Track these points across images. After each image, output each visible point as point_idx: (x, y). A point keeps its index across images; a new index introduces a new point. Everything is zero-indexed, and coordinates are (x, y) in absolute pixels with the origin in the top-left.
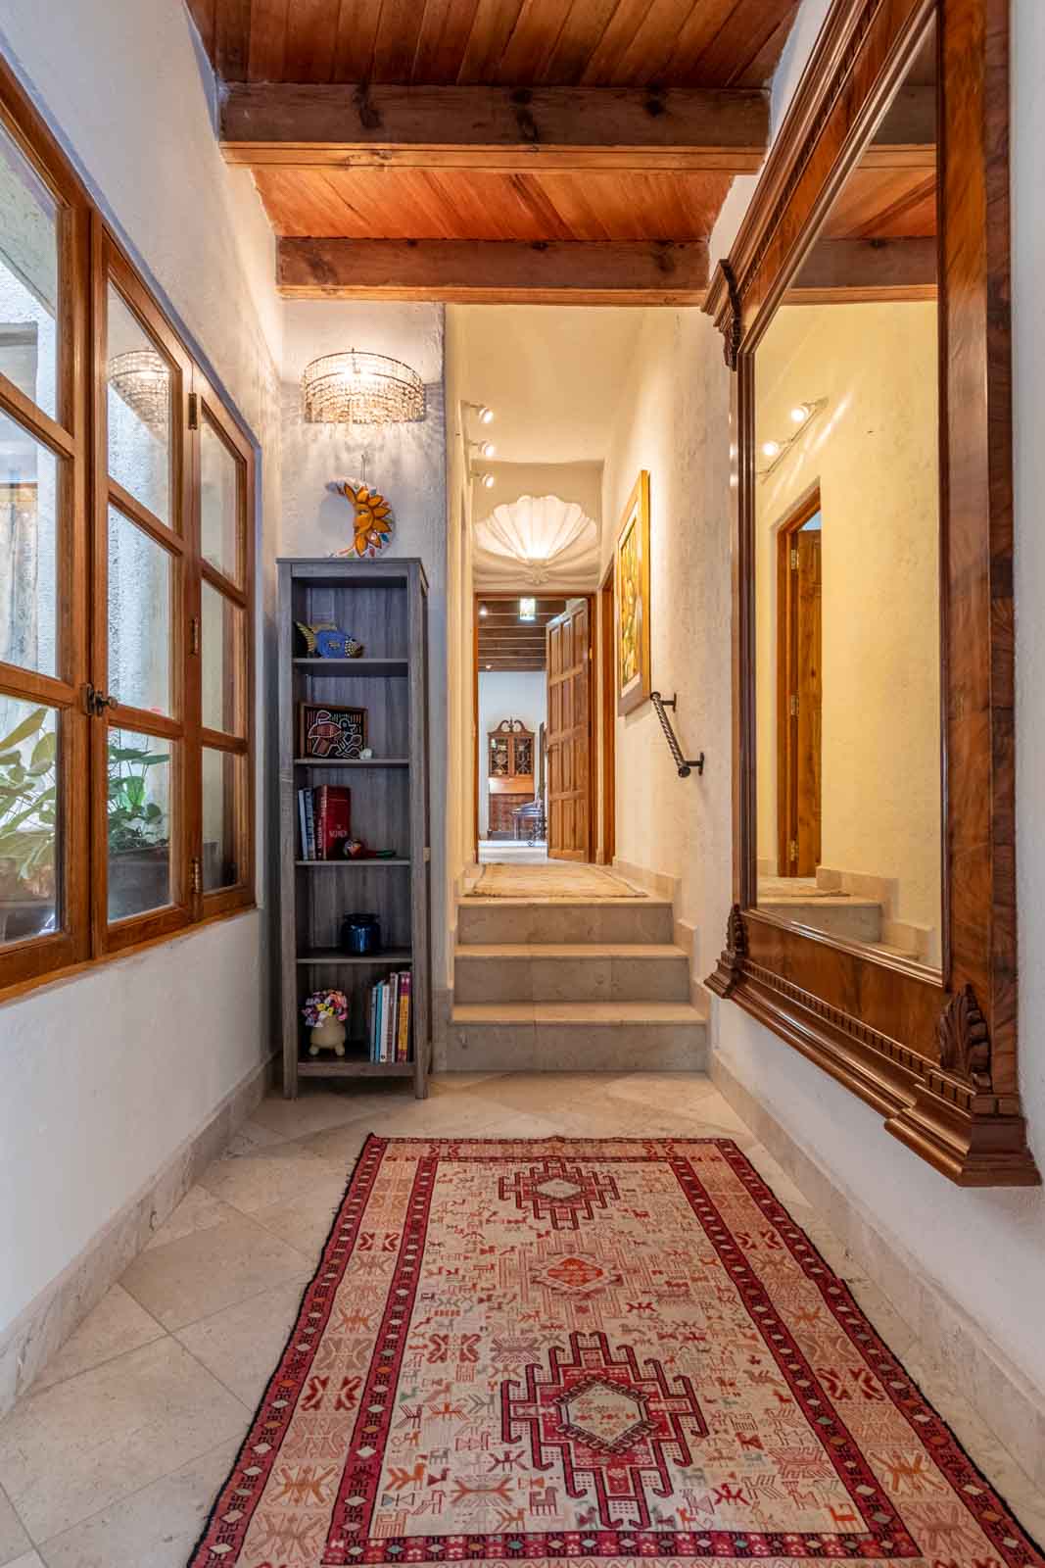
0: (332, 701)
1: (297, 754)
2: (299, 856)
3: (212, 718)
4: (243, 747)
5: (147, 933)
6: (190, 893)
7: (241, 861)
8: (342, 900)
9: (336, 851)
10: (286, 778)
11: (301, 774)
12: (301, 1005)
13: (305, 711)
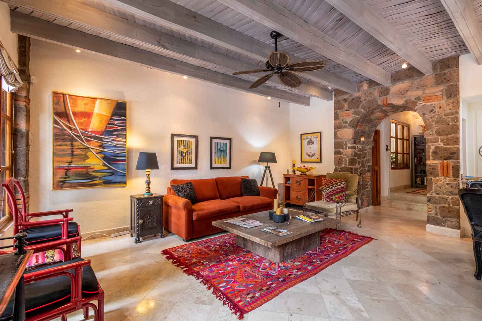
0: (420, 148)
1: (415, 154)
2: (415, 164)
3: (405, 152)
4: (409, 154)
5: (400, 169)
6: (403, 166)
7: (408, 164)
8: (421, 169)
9: (420, 164)
10: (413, 156)
11: (415, 156)
12: (415, 179)
13: (416, 149)
